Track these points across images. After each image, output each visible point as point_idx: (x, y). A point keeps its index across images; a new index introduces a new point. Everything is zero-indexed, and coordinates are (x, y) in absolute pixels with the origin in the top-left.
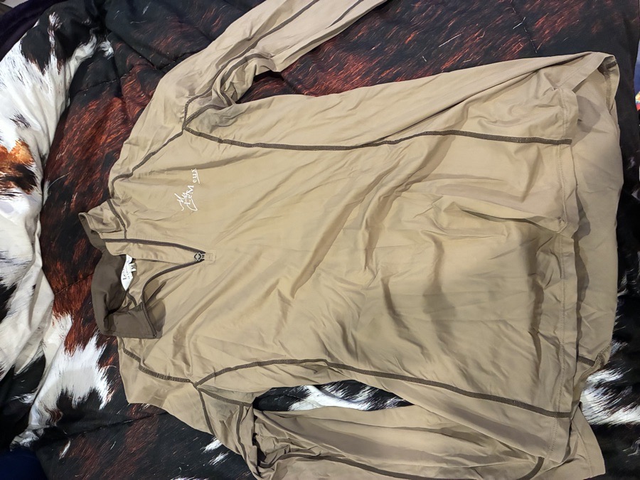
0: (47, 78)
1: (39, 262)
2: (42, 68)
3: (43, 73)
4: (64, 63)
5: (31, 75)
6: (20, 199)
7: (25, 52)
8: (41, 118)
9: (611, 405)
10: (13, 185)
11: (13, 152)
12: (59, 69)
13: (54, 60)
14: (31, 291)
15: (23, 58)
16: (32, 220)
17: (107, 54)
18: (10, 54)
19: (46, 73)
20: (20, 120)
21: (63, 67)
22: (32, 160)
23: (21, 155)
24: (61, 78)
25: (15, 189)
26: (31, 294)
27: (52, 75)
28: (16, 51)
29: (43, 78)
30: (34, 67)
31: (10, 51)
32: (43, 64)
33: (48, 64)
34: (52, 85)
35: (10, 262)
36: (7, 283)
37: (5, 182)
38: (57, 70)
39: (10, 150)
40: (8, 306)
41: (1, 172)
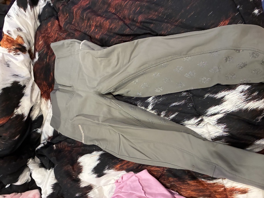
0: (27, 14)
1: (33, 79)
2: (25, 10)
3: (26, 12)
4: (33, 7)
5: (22, 13)
7: (18, 5)
8: (27, 28)
9: (247, 100)
11: (16, 40)
12: (31, 10)
13: (29, 7)
15: (18, 7)
16: (28, 63)
18: (13, 6)
20: (19, 29)
21: (32, 9)
22: (24, 42)
23: (20, 41)
24: (32, 13)
25: (19, 52)
27: (29, 12)
28: (15, 5)
29: (26, 14)
30: (22, 10)
31: (13, 5)
32: (25, 8)
33: (27, 8)
34: (29, 16)
35: (22, 77)
36: (21, 83)
37: (16, 50)
38: (30, 10)
39: (15, 39)
40: (23, 92)
41: (14, 47)
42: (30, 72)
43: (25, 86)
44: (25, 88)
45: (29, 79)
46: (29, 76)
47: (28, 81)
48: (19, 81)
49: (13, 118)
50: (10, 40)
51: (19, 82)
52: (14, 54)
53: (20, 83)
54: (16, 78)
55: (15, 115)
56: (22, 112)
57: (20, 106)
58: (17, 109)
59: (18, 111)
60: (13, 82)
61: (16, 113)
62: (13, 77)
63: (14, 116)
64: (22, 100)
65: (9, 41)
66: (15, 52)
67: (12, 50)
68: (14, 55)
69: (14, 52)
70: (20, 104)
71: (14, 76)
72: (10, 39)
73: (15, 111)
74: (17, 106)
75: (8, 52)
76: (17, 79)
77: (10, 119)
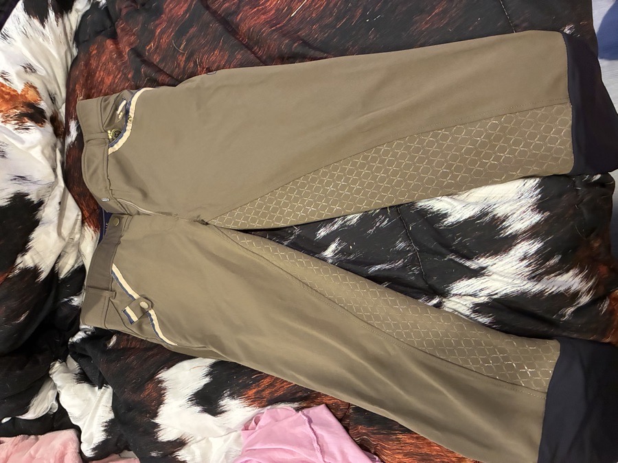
0: (47, 31)
1: (62, 183)
2: (42, 22)
3: (44, 27)
4: (62, 16)
5: (35, 30)
6: (34, 131)
7: (28, 10)
8: (47, 66)
10: (27, 120)
11: (23, 93)
12: (57, 22)
13: (52, 15)
14: (58, 207)
15: (26, 16)
16: (50, 149)
17: (101, 4)
18: (15, 11)
19: (46, 26)
20: (29, 69)
21: (60, 20)
22: (39, 99)
23: (31, 96)
24: (59, 30)
25: (29, 123)
26: (58, 209)
27: (51, 28)
28: (19, 11)
29: (44, 31)
30: (36, 22)
31: (15, 9)
32: (43, 18)
33: (47, 18)
34: (53, 37)
35: (35, 183)
36: (33, 197)
37: (20, 118)
38: (55, 23)
39: (19, 92)
40: (38, 217)
41: (16, 111)
42: (54, 170)
43: (41, 203)
44: (42, 208)
45: (52, 186)
46: (52, 178)
47: (50, 189)
48: (26, 192)
49: (12, 277)
50: (9, 94)
51: (27, 195)
52: (17, 127)
53: (29, 197)
54: (20, 184)
55: (19, 269)
56: (33, 261)
57: (29, 248)
58: (23, 255)
59: (26, 261)
60: (12, 195)
61: (21, 266)
62: (14, 181)
63: (17, 271)
64: (34, 235)
65: (7, 97)
66: (17, 124)
67: (11, 118)
68: (16, 129)
69: (16, 122)
70: (30, 244)
71: (15, 179)
72: (8, 91)
73: (19, 260)
74: (23, 248)
75: (2, 122)
76: (23, 188)
77: (7, 279)
